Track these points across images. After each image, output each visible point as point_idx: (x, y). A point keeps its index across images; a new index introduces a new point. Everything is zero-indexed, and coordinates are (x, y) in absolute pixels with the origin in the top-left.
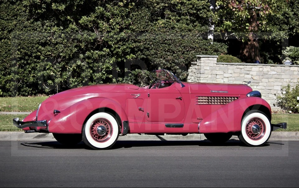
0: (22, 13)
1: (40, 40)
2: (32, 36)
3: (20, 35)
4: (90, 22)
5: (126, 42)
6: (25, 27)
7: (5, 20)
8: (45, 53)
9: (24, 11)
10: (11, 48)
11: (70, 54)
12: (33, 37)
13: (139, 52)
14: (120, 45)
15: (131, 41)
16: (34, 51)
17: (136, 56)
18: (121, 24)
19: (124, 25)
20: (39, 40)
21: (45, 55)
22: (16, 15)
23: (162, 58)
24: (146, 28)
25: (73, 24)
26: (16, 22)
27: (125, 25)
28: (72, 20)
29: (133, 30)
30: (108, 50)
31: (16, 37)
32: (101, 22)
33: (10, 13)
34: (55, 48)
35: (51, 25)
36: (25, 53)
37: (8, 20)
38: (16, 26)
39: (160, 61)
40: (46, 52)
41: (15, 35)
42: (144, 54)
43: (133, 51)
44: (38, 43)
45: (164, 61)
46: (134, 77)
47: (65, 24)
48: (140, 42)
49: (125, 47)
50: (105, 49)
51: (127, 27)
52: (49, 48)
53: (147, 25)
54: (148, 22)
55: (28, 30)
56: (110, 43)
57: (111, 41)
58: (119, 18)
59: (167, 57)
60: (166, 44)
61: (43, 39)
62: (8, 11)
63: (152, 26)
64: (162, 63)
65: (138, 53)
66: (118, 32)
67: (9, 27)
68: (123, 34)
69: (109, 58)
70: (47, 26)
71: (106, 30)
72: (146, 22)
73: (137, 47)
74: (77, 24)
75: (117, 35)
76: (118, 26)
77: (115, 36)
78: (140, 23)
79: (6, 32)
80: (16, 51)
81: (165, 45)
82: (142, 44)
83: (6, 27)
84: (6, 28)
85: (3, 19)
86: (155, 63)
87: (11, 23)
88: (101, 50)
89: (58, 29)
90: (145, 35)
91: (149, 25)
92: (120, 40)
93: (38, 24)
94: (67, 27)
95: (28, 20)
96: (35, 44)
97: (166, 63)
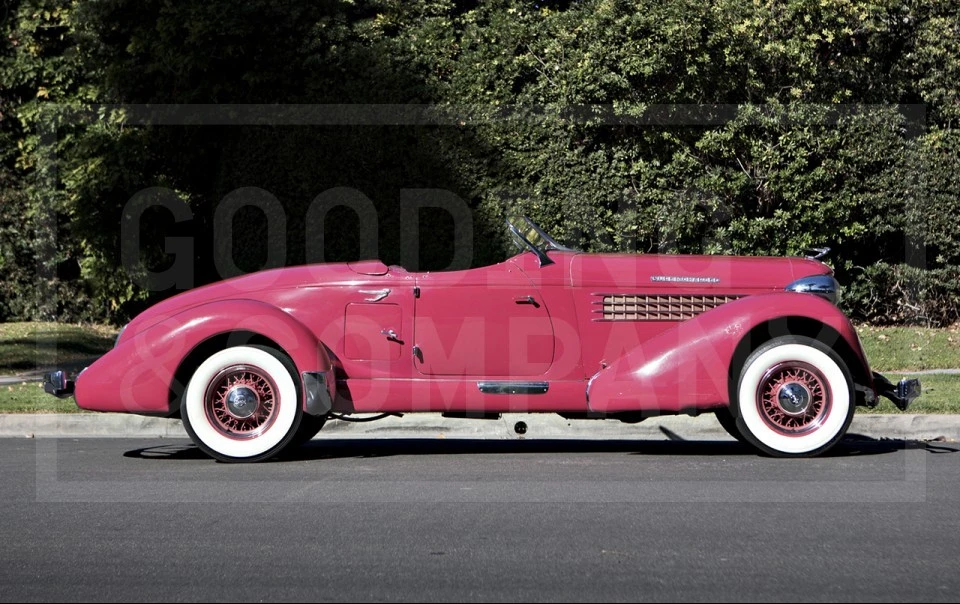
0: (558, 133)
1: (606, 196)
2: (585, 186)
3: (557, 184)
4: (726, 143)
5: (832, 191)
6: (569, 166)
7: (521, 151)
8: (624, 228)
9: (561, 128)
10: (539, 217)
11: (685, 229)
12: (588, 190)
13: (878, 218)
14: (816, 200)
15: (847, 190)
16: (596, 223)
17: (866, 227)
18: (812, 146)
19: (822, 148)
20: (603, 195)
21: (624, 233)
22: (545, 138)
23: (940, 230)
24: (889, 155)
25: (682, 151)
26: (547, 156)
27: (824, 148)
28: (677, 141)
29: (848, 160)
30: (787, 215)
31: (550, 191)
32: (756, 145)
33: (531, 133)
34: (646, 215)
35: (629, 156)
36: (576, 229)
37: (527, 150)
38: (546, 164)
39: (937, 237)
40: (627, 226)
41: (546, 185)
42: (889, 223)
43: (857, 214)
44: (604, 203)
45: (949, 239)
46: (874, 282)
47: (664, 153)
48: (877, 191)
49: (830, 205)
50: (779, 212)
51: (832, 153)
52: (631, 215)
53: (892, 147)
54: (895, 139)
55: (574, 173)
56: (786, 195)
57: (788, 190)
58: (806, 129)
59: (956, 228)
60: (950, 193)
61: (612, 193)
62: (525, 130)
63: (906, 147)
64: (943, 244)
65: (874, 220)
66: (805, 167)
67: (531, 167)
68: (820, 171)
69: (795, 235)
70: (619, 161)
71: (771, 163)
72: (888, 138)
73: (867, 203)
74: (695, 151)
75: (802, 174)
76: (803, 151)
77: (797, 178)
78: (871, 141)
79: (525, 180)
80: (553, 226)
81: (947, 195)
82: (880, 195)
83: (524, 168)
84: (525, 171)
85: (516, 150)
86: (925, 243)
87: (536, 157)
88: (769, 215)
89: (646, 166)
90: (890, 173)
91: (899, 146)
92: (815, 188)
93: (596, 156)
94: (670, 161)
95: (571, 148)
96: (596, 206)
97: (955, 244)
